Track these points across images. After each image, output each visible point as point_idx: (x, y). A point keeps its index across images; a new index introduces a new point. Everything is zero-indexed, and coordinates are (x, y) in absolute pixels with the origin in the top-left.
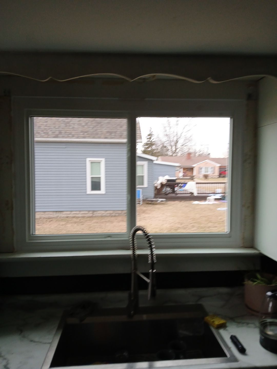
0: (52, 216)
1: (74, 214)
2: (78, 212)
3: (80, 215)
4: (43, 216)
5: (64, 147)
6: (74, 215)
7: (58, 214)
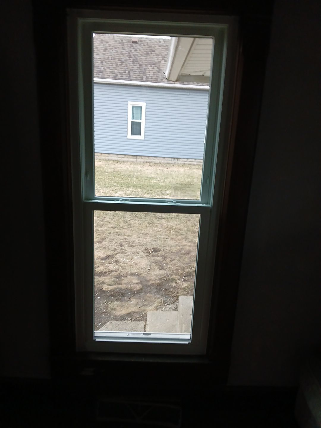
0: (170, 162)
1: (190, 161)
2: (193, 160)
3: (195, 163)
4: (163, 161)
5: (188, 94)
6: (190, 163)
7: (176, 161)
